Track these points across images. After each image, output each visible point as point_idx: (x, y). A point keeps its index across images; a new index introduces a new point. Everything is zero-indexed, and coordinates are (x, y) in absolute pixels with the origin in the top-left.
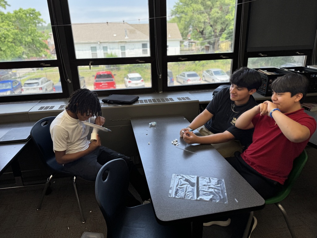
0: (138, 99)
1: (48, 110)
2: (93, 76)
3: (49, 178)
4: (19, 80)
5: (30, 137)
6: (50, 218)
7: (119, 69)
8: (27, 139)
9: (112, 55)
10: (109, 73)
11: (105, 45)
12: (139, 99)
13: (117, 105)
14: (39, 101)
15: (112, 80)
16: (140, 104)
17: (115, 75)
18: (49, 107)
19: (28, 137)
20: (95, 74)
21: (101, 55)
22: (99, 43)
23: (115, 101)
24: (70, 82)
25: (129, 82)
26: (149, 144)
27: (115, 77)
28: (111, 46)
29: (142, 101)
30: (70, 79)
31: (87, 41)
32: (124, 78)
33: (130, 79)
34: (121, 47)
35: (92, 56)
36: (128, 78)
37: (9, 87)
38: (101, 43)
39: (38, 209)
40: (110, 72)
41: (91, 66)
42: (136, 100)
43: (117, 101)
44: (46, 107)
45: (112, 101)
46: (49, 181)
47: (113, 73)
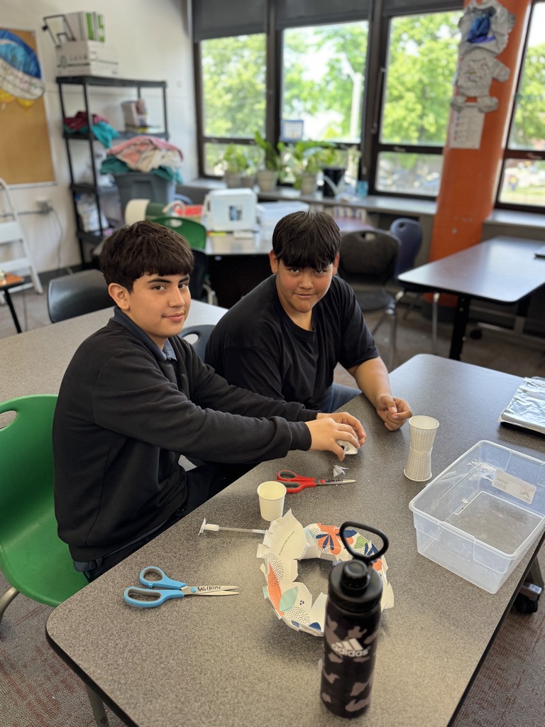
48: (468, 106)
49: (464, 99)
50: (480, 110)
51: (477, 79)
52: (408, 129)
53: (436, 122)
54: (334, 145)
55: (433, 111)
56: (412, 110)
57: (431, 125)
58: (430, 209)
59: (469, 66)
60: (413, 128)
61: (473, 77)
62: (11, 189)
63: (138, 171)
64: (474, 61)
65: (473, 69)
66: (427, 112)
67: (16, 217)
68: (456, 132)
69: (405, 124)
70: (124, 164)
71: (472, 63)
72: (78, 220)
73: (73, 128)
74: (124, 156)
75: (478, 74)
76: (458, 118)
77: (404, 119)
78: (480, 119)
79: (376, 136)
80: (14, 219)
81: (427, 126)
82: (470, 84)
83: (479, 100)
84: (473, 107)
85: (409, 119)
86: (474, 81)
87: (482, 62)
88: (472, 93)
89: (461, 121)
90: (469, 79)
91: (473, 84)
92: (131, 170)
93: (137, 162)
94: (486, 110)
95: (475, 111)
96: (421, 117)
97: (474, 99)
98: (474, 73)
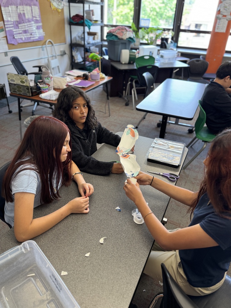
48: (223, 18)
49: (222, 16)
50: (227, 20)
51: (227, 9)
54: (163, 29)
58: (204, 53)
59: (225, 5)
61: (226, 9)
62: (55, 45)
63: (122, 39)
64: (227, 3)
65: (226, 6)
67: (57, 57)
68: (218, 27)
70: (116, 36)
71: (226, 4)
72: (72, 57)
73: (76, 21)
74: (116, 33)
75: (228, 8)
76: (219, 22)
78: (227, 22)
79: (179, 26)
80: (56, 58)
82: (224, 11)
83: (227, 16)
84: (225, 18)
86: (226, 10)
87: (229, 4)
88: (225, 14)
89: (220, 23)
90: (224, 9)
91: (226, 11)
92: (119, 39)
93: (122, 36)
94: (229, 20)
95: (225, 20)
97: (225, 16)
98: (226, 7)
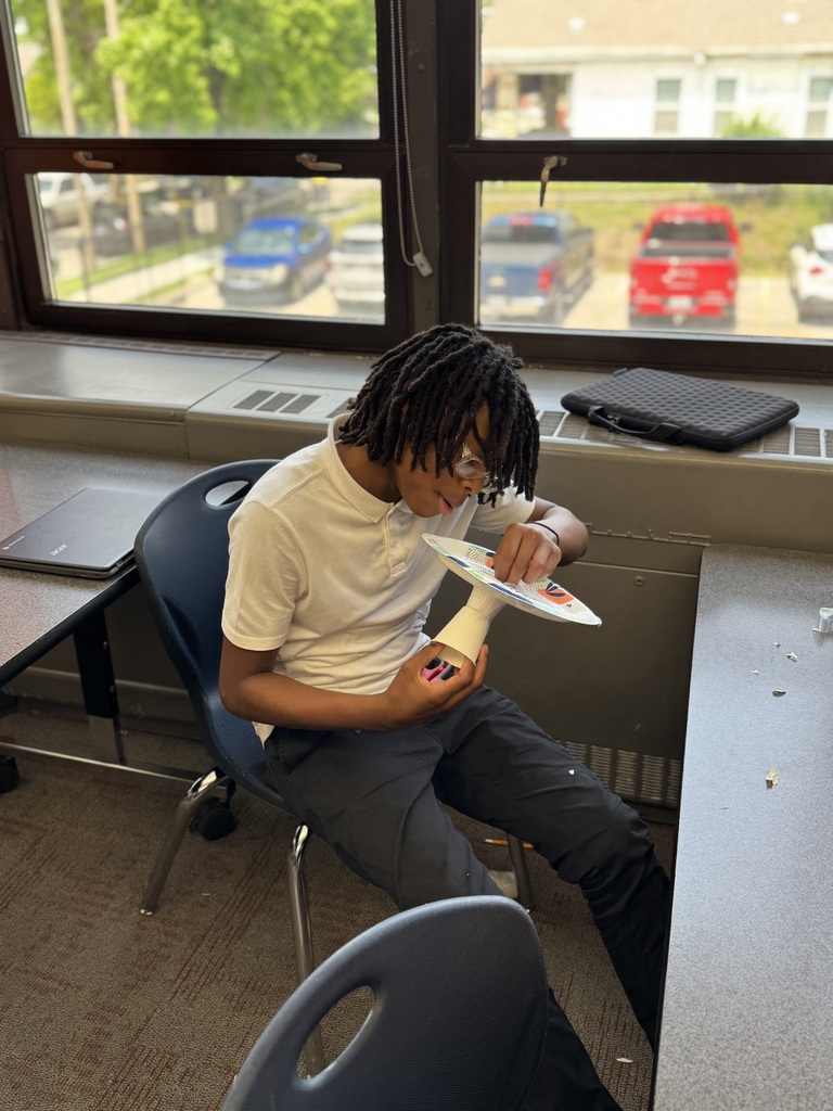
0: (793, 421)
1: (277, 415)
2: (637, 226)
3: (199, 785)
4: (325, 219)
5: (130, 559)
6: (179, 981)
7: (774, 201)
8: (114, 566)
9: (755, 125)
10: (717, 218)
11: (727, 71)
12: (796, 422)
13: (639, 443)
14: (268, 354)
15: (724, 254)
16: (792, 456)
17: (747, 227)
18: (294, 395)
19: (123, 559)
20: (646, 215)
21: (697, 123)
22: (700, 59)
23: (637, 414)
24: (426, 270)
25: (816, 271)
26: (770, 784)
27: (745, 240)
28: (762, 75)
29: (809, 437)
30: (427, 255)
31: (642, 50)
32: (791, 245)
33: (823, 255)
34: (814, 81)
35: (658, 127)
36: (810, 246)
37: (284, 249)
38: (709, 58)
39: (148, 909)
40: (723, 211)
41: (551, 185)
42: (777, 425)
43: (644, 416)
44: (281, 395)
45: (619, 410)
46: (194, 800)
47: (739, 216)
52: (180, 70)
53: (237, 54)
55: (228, 32)
56: (182, 32)
57: (228, 61)
60: (193, 68)
66: (216, 34)
69: (173, 61)
77: (168, 47)
81: (222, 66)
85: (178, 48)
96: (207, 42)
